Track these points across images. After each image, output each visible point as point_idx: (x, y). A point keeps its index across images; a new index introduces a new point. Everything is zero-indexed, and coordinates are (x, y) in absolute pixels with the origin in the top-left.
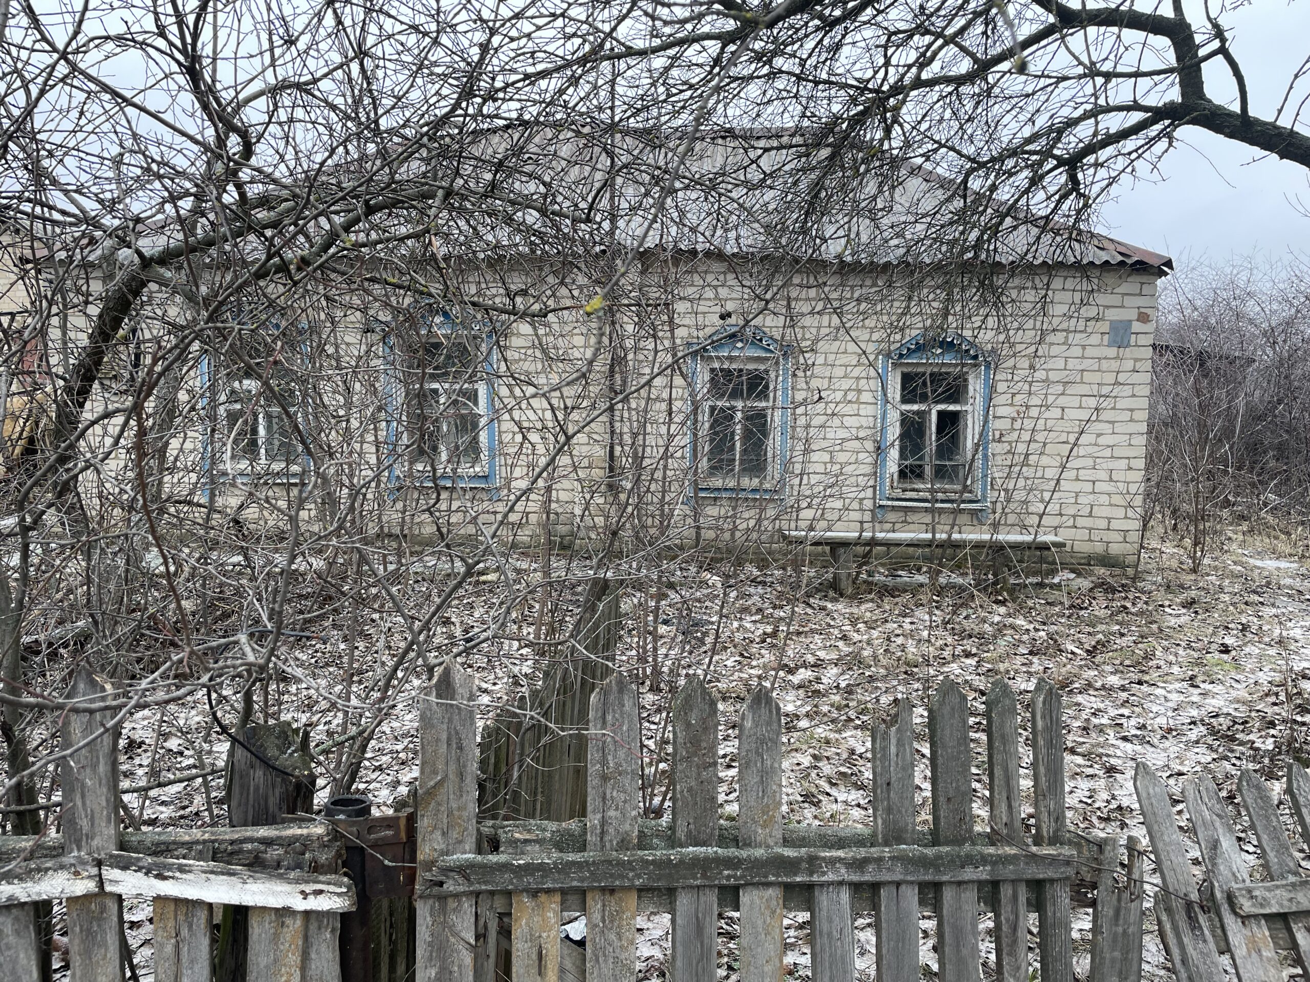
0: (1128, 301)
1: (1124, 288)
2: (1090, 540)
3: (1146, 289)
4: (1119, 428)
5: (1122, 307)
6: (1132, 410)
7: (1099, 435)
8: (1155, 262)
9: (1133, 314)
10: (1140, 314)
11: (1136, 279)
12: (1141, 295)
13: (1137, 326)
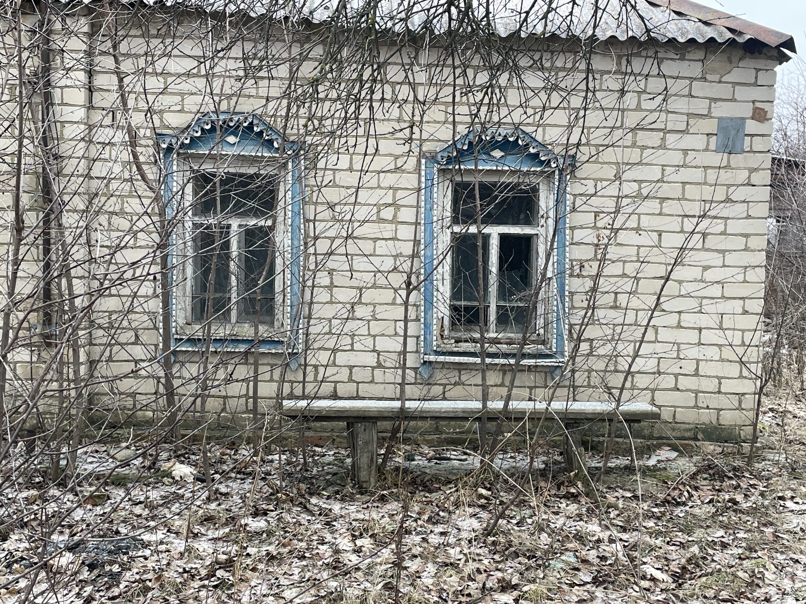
0: (742, 93)
1: (735, 75)
2: (696, 407)
3: (763, 78)
4: (730, 259)
5: (733, 100)
6: (747, 236)
7: (706, 268)
8: (773, 42)
9: (746, 111)
10: (755, 109)
11: (750, 63)
12: (755, 84)
13: (751, 126)
